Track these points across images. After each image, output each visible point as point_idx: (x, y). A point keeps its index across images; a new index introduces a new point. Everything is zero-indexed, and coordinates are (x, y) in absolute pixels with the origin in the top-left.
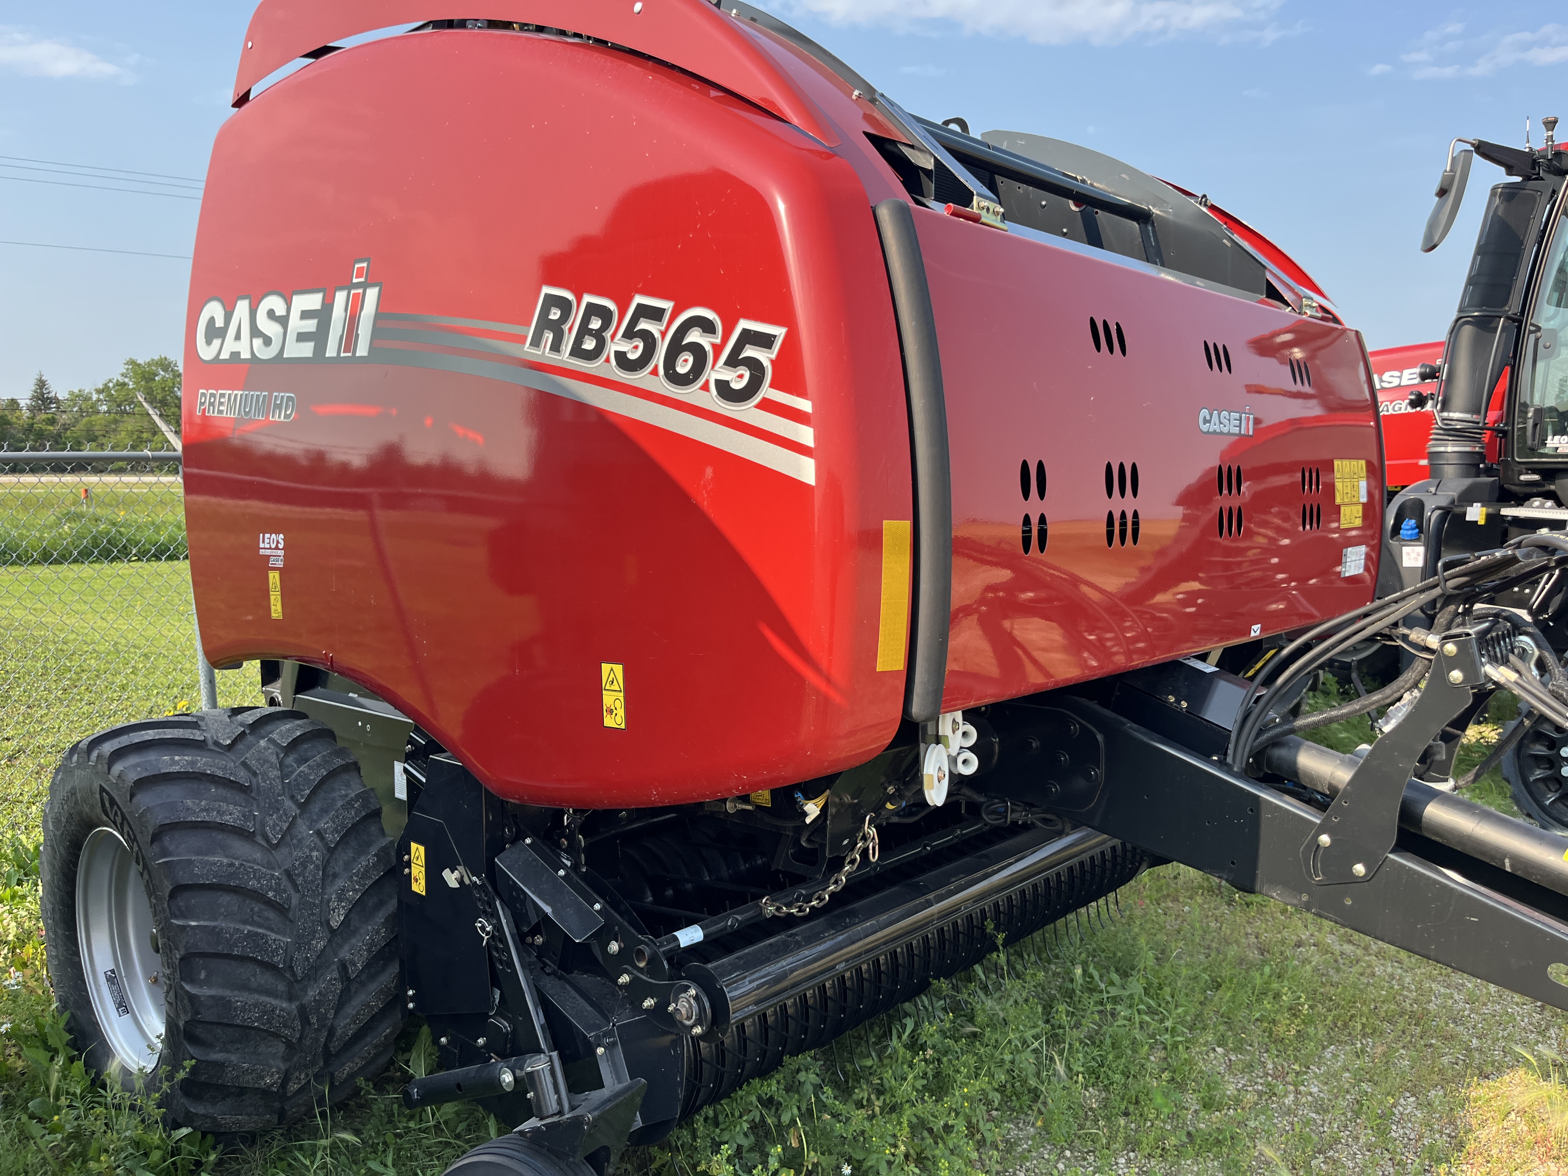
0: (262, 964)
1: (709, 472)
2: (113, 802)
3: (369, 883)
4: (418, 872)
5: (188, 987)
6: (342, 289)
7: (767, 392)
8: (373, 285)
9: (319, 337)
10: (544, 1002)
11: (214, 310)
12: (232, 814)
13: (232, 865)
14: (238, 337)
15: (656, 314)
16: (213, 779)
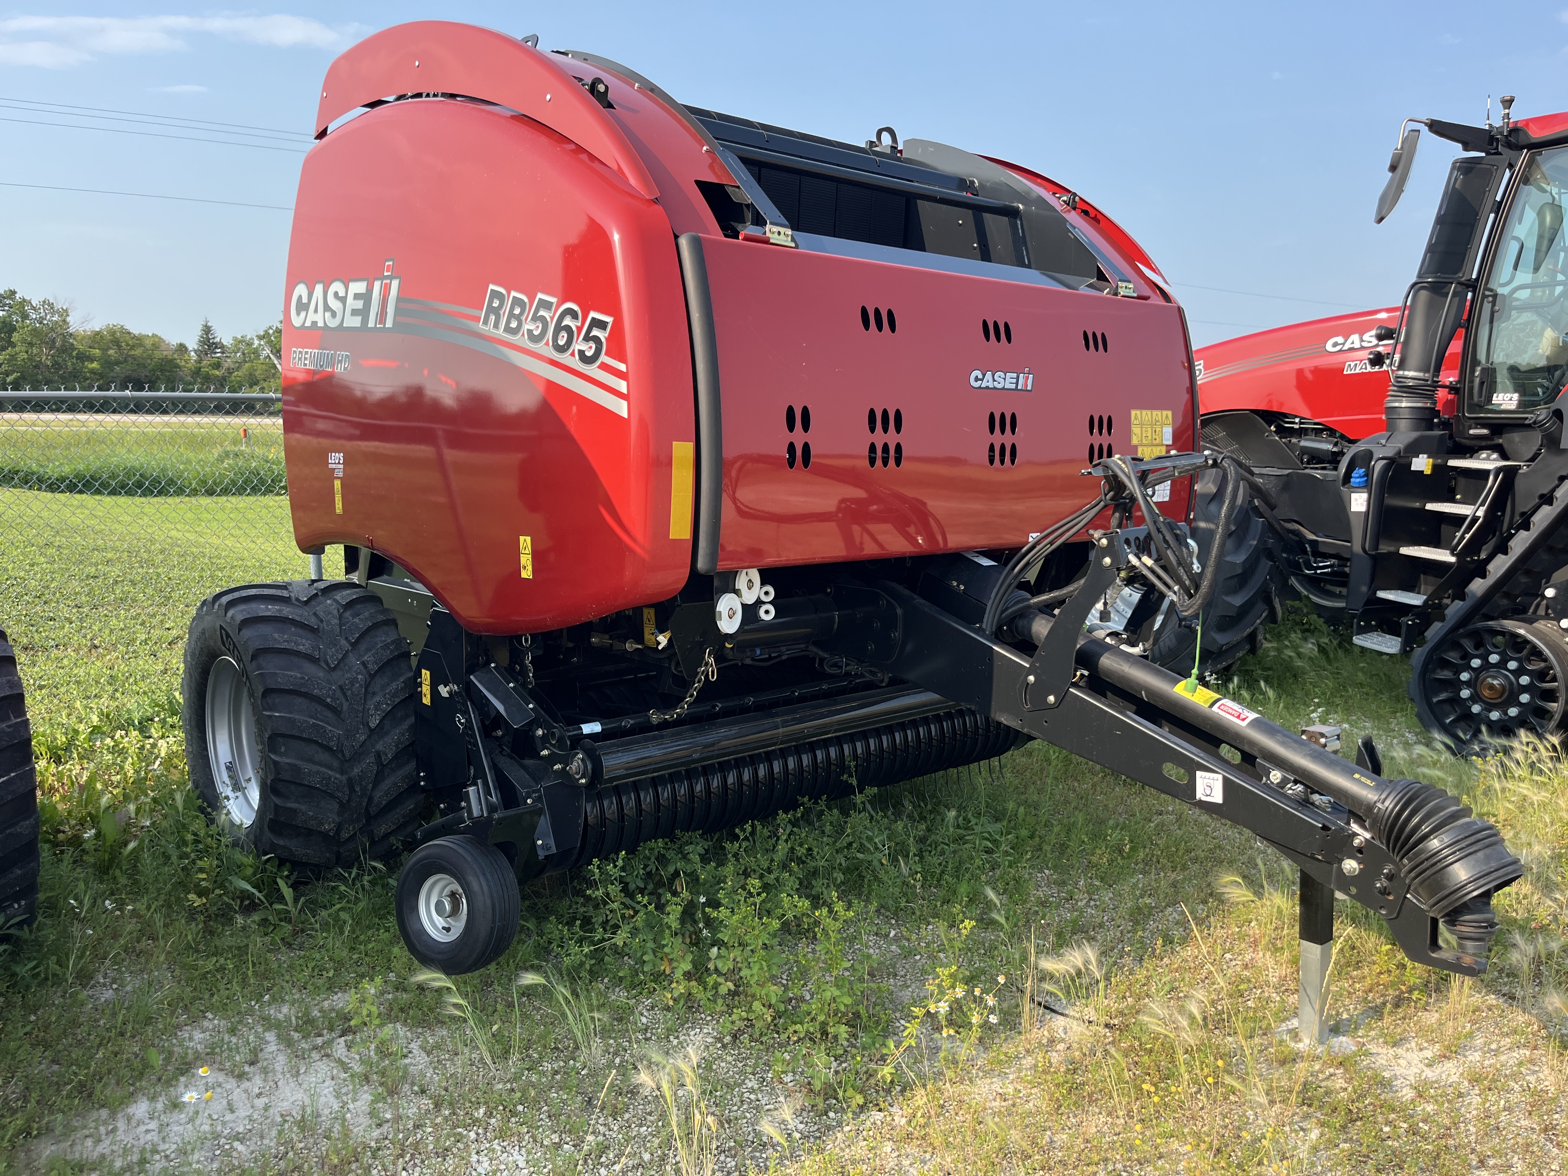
0: (321, 745)
1: (574, 409)
2: (228, 636)
3: (397, 700)
4: (426, 689)
5: (273, 756)
6: (378, 279)
7: (604, 358)
8: (395, 278)
9: (363, 313)
10: (495, 767)
11: (301, 290)
12: (304, 645)
13: (303, 678)
14: (316, 311)
15: (547, 305)
16: (293, 622)
